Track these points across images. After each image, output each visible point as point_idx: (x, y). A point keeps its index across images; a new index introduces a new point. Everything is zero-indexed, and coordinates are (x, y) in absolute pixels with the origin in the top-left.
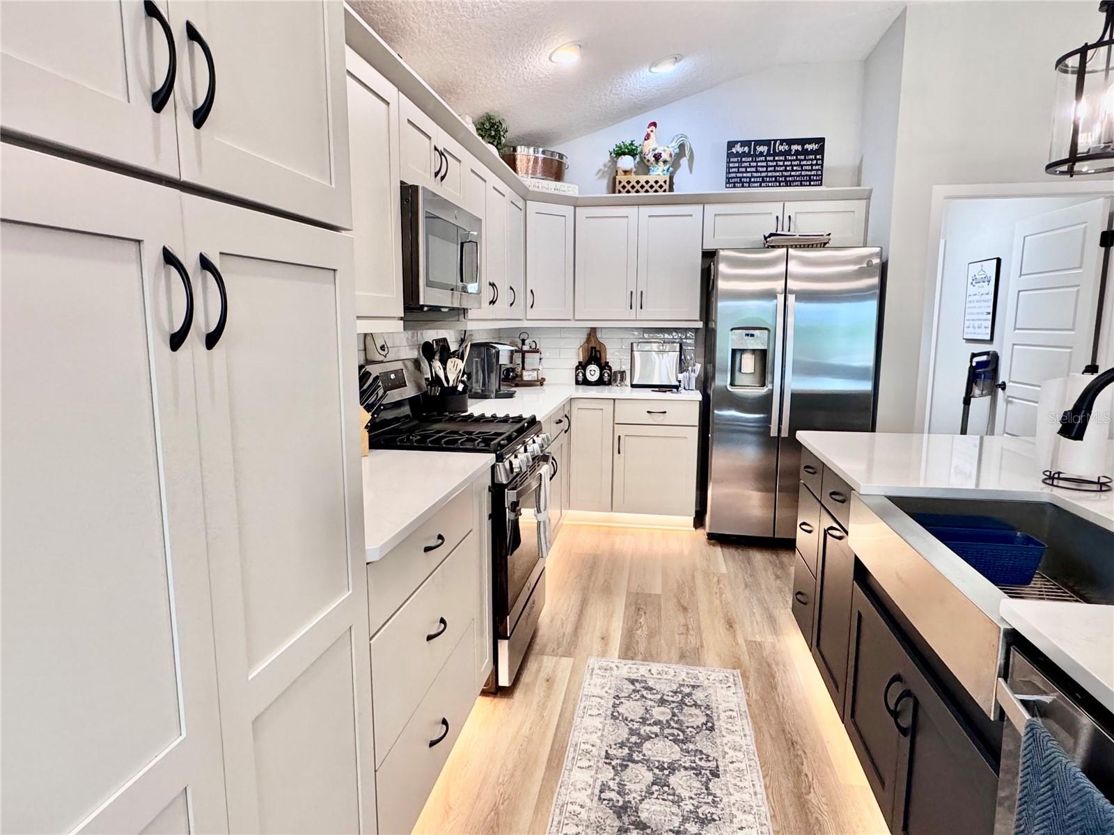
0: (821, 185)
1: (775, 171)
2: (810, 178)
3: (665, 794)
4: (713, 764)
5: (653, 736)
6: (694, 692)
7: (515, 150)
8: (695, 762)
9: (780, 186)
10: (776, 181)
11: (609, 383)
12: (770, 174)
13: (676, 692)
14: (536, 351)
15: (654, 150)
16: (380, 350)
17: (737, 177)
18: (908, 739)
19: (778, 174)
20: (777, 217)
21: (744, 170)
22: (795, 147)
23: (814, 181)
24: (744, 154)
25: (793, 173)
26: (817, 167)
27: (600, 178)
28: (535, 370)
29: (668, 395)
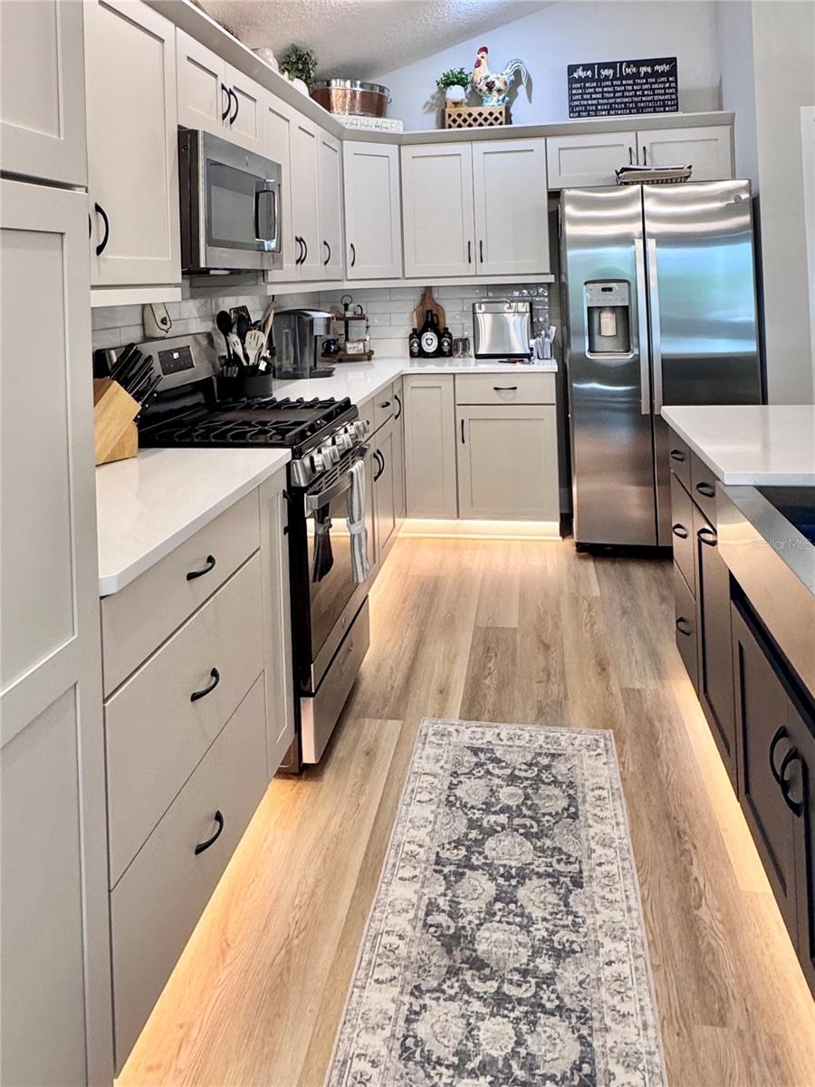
0: (677, 111)
1: (623, 97)
2: (664, 103)
3: (511, 915)
4: (574, 868)
5: (499, 829)
6: (553, 764)
7: (329, 84)
8: (552, 866)
9: (630, 113)
10: (626, 108)
11: (450, 354)
12: (619, 100)
13: (530, 765)
14: (362, 317)
15: (486, 78)
16: (159, 324)
17: (581, 105)
18: (802, 819)
19: (627, 100)
20: (630, 149)
21: (588, 96)
22: (643, 69)
23: (668, 106)
24: (587, 79)
25: (644, 99)
26: (671, 91)
27: (427, 112)
28: (359, 341)
29: (519, 367)
